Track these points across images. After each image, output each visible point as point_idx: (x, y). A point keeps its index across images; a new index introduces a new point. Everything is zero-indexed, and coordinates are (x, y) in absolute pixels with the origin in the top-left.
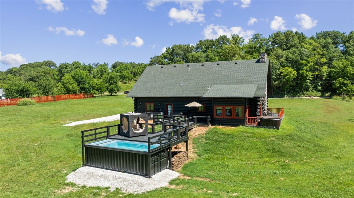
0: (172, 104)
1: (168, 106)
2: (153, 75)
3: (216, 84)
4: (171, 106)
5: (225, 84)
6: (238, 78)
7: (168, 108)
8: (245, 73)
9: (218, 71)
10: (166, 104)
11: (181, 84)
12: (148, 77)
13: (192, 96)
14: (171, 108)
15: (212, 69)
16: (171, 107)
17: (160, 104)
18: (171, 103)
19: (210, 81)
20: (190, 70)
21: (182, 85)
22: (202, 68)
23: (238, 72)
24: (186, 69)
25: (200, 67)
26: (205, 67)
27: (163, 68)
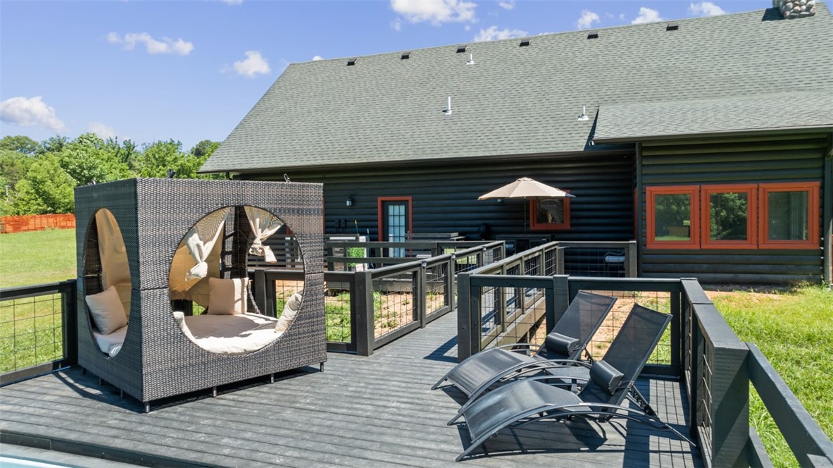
0: (408, 197)
1: (391, 208)
2: (314, 88)
3: (614, 102)
4: (403, 208)
5: (659, 100)
6: (712, 75)
7: (391, 219)
8: (736, 56)
9: (600, 57)
10: (380, 199)
11: (445, 111)
12: (295, 96)
13: (512, 153)
14: (403, 219)
15: (570, 54)
16: (403, 212)
17: (353, 201)
18: (403, 195)
19: (580, 91)
20: (472, 62)
21: (450, 113)
22: (527, 54)
23: (698, 54)
24: (455, 60)
25: (515, 51)
26: (536, 49)
27: (356, 65)
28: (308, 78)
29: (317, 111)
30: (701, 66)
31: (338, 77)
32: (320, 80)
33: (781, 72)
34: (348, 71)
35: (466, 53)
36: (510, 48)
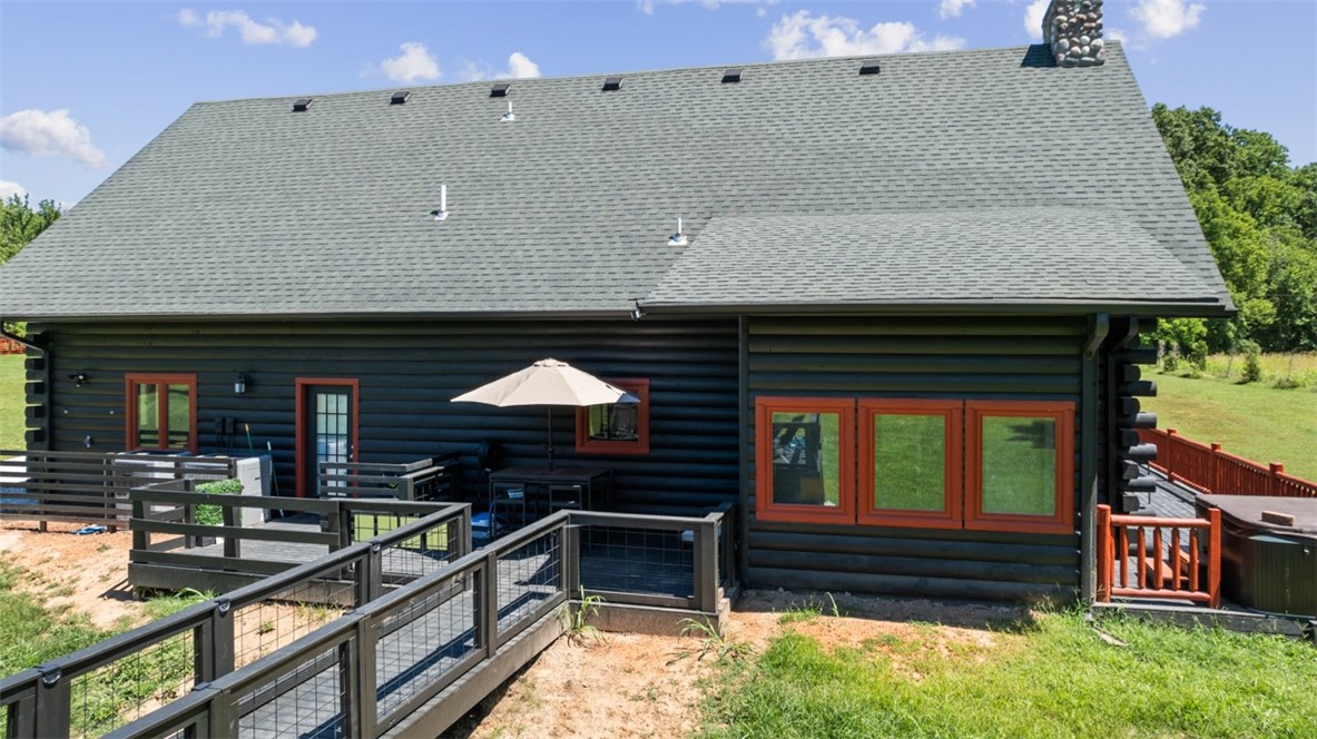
0: (354, 382)
1: (321, 398)
2: (220, 153)
3: (740, 210)
4: (344, 399)
5: (820, 210)
6: (922, 166)
7: (321, 419)
8: (969, 130)
9: (735, 120)
10: (300, 381)
11: (436, 213)
12: (181, 168)
13: (532, 307)
14: (344, 420)
15: (685, 111)
16: (343, 408)
17: (249, 383)
18: (342, 375)
19: (685, 185)
20: (512, 118)
21: (444, 216)
22: (610, 106)
23: (905, 122)
24: (483, 111)
25: (591, 100)
26: (629, 98)
27: (309, 112)
28: (216, 133)
29: (209, 199)
30: (905, 145)
31: (268, 134)
32: (236, 137)
33: (1039, 166)
34: (291, 122)
35: (505, 99)
36: (585, 94)
